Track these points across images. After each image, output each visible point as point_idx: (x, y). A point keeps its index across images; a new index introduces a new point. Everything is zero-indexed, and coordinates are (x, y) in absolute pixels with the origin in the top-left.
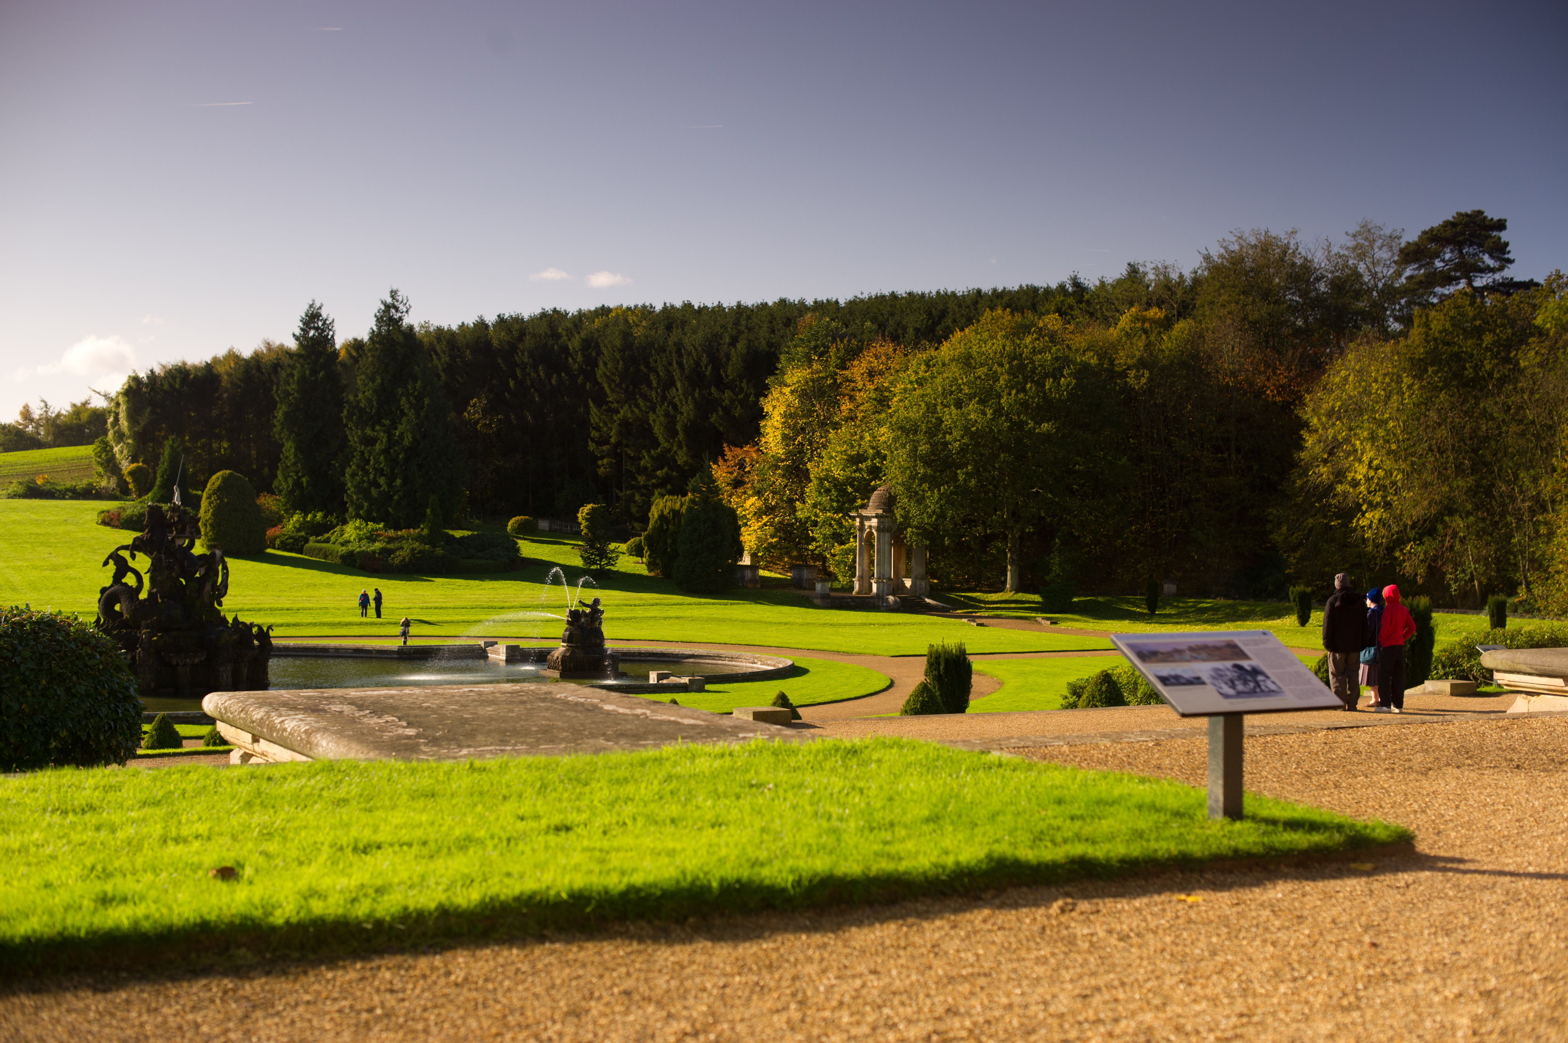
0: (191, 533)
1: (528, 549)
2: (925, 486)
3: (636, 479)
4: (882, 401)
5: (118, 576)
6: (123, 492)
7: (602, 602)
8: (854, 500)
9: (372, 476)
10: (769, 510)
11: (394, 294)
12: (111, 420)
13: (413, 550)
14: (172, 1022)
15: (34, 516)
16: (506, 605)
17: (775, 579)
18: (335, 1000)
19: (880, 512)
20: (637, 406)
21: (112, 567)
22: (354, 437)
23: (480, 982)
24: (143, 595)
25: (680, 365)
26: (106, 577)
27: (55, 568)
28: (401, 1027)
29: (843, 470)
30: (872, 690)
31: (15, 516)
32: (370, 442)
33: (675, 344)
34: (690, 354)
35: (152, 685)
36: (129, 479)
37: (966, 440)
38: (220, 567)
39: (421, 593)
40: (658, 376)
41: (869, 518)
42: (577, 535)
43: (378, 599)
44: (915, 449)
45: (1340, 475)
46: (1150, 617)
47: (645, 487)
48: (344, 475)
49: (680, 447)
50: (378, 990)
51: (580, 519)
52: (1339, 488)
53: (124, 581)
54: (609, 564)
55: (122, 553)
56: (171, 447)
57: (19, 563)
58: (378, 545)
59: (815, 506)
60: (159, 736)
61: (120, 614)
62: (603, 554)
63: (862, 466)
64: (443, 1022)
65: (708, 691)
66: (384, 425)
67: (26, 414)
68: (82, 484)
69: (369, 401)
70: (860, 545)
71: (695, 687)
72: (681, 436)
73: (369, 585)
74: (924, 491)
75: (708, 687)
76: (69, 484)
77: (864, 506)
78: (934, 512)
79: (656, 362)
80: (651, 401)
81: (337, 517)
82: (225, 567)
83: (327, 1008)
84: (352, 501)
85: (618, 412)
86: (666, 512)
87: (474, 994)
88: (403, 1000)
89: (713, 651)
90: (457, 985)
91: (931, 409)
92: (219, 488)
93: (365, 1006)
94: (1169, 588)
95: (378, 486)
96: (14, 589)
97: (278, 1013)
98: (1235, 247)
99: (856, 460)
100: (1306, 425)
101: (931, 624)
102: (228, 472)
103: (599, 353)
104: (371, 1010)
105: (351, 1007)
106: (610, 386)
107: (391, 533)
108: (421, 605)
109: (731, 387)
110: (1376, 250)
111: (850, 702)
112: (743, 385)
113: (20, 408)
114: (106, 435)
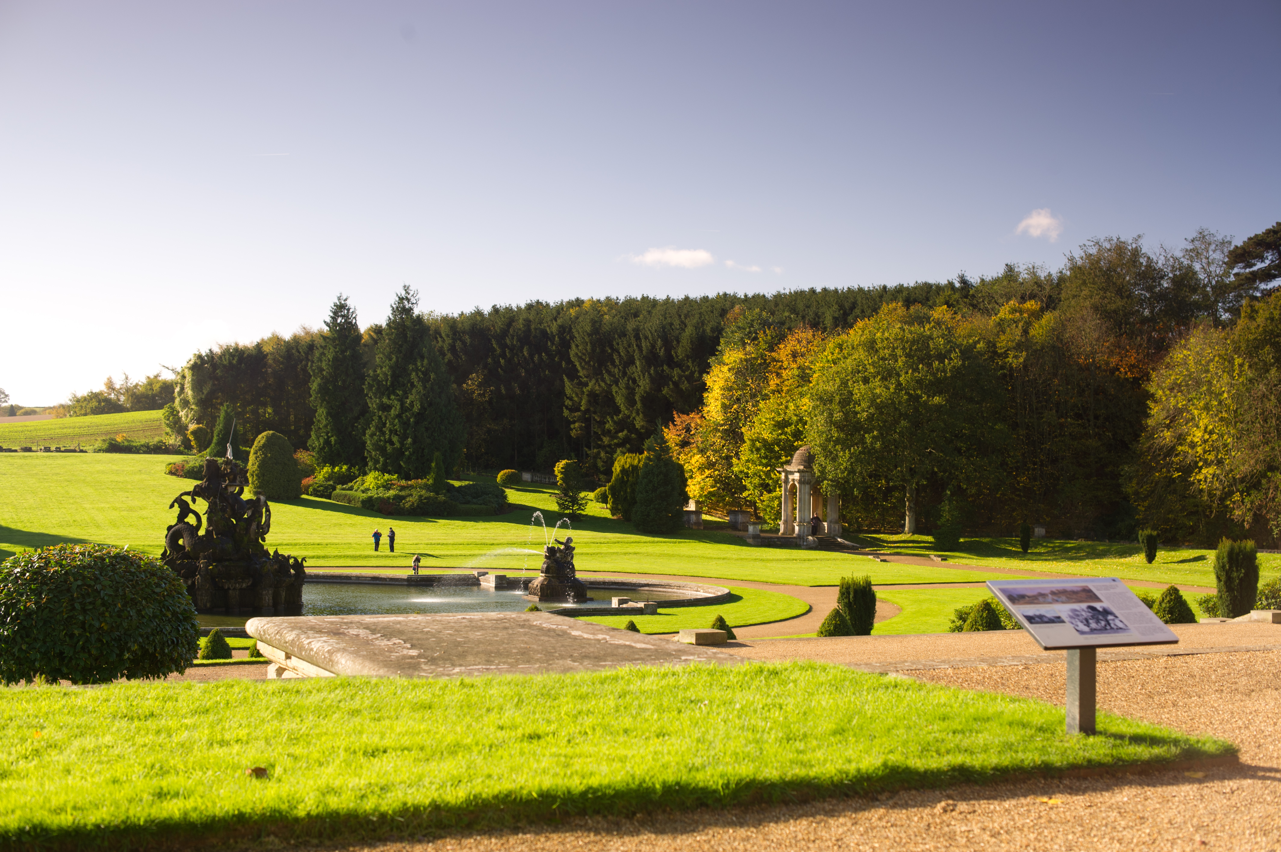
0: (241, 482)
1: (514, 496)
2: (838, 447)
3: (602, 440)
4: (804, 377)
5: (182, 517)
6: (185, 448)
7: (574, 540)
8: (780, 457)
9: (387, 437)
10: (711, 465)
11: (406, 289)
12: (177, 389)
13: (421, 496)
15: (115, 467)
16: (495, 542)
17: (715, 522)
19: (802, 467)
20: (603, 380)
21: (177, 509)
22: (373, 404)
24: (201, 532)
25: (640, 347)
26: (172, 517)
27: (131, 509)
29: (771, 433)
30: (794, 614)
31: (99, 467)
32: (386, 408)
33: (634, 330)
34: (646, 338)
35: (208, 605)
36: (192, 437)
37: (872, 410)
38: (264, 510)
39: (426, 531)
40: (620, 356)
41: (792, 473)
42: (554, 485)
43: (392, 537)
44: (831, 415)
45: (1181, 438)
46: (1023, 554)
47: (609, 446)
48: (365, 435)
49: (638, 414)
51: (556, 473)
52: (1180, 449)
53: (186, 520)
54: (579, 509)
55: (185, 498)
56: (226, 412)
57: (103, 505)
58: (392, 493)
59: (748, 461)
60: (213, 647)
61: (183, 547)
62: (574, 501)
63: (788, 430)
65: (660, 614)
66: (398, 395)
67: (110, 384)
68: (154, 441)
69: (385, 374)
70: (785, 494)
71: (649, 611)
72: (639, 405)
73: (384, 525)
74: (837, 451)
75: (659, 610)
76: (143, 441)
77: (788, 463)
78: (846, 468)
79: (618, 344)
80: (614, 376)
81: (359, 470)
82: (268, 510)
84: (371, 456)
85: (586, 385)
86: (626, 467)
89: (664, 581)
91: (844, 383)
92: (264, 446)
94: (1039, 531)
95: (392, 443)
96: (98, 526)
98: (1093, 251)
99: (782, 425)
100: (1153, 395)
101: (843, 560)
102: (271, 432)
103: (573, 338)
106: (581, 364)
107: (403, 483)
108: (427, 542)
109: (679, 365)
110: (1211, 253)
111: (776, 624)
112: (690, 364)
113: (105, 380)
114: (174, 402)
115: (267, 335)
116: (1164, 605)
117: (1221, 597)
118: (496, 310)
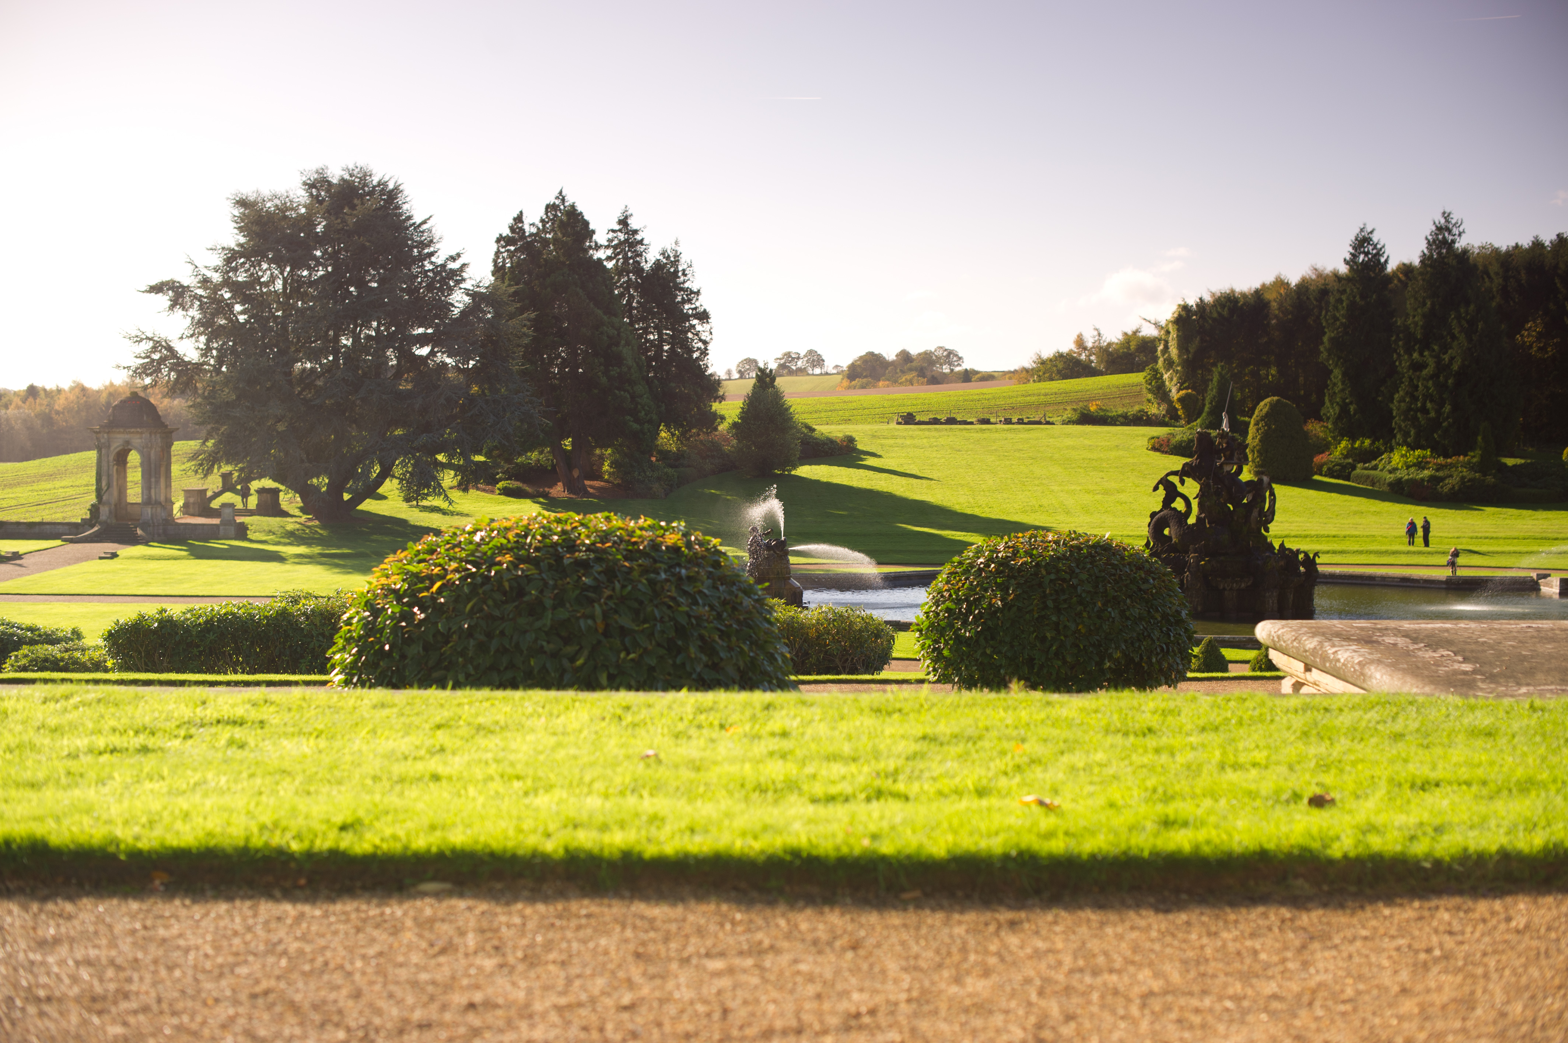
0: (1239, 459)
5: (1167, 502)
6: (1171, 418)
9: (1420, 403)
11: (1447, 216)
12: (1161, 347)
13: (1463, 478)
14: (1232, 947)
15: (1087, 442)
16: (1560, 536)
18: (1393, 937)
21: (1161, 492)
22: (1402, 362)
23: (1543, 930)
24: (1192, 520)
26: (1156, 502)
27: (1106, 492)
28: (1460, 970)
31: (1069, 442)
32: (1418, 367)
35: (1199, 609)
36: (1178, 406)
38: (1267, 494)
39: (1470, 522)
43: (1426, 528)
48: (1392, 401)
50: (1436, 931)
53: (1173, 505)
55: (1172, 478)
56: (1220, 374)
57: (1073, 487)
58: (1426, 473)
60: (1205, 659)
61: (1169, 538)
64: (1503, 969)
66: (1434, 350)
67: (1080, 342)
68: (1133, 410)
69: (1419, 325)
73: (1418, 513)
76: (1120, 411)
81: (1385, 444)
82: (1272, 494)
83: (1385, 946)
84: (1400, 427)
87: (1535, 943)
88: (1462, 943)
90: (1518, 931)
92: (1267, 414)
93: (1423, 946)
95: (1426, 412)
96: (1068, 513)
97: (1336, 947)
102: (1275, 398)
104: (1429, 951)
105: (1410, 946)
107: (1441, 460)
108: (1471, 535)
113: (1074, 337)
114: (1157, 363)
115: (1269, 279)
118: (1560, 239)
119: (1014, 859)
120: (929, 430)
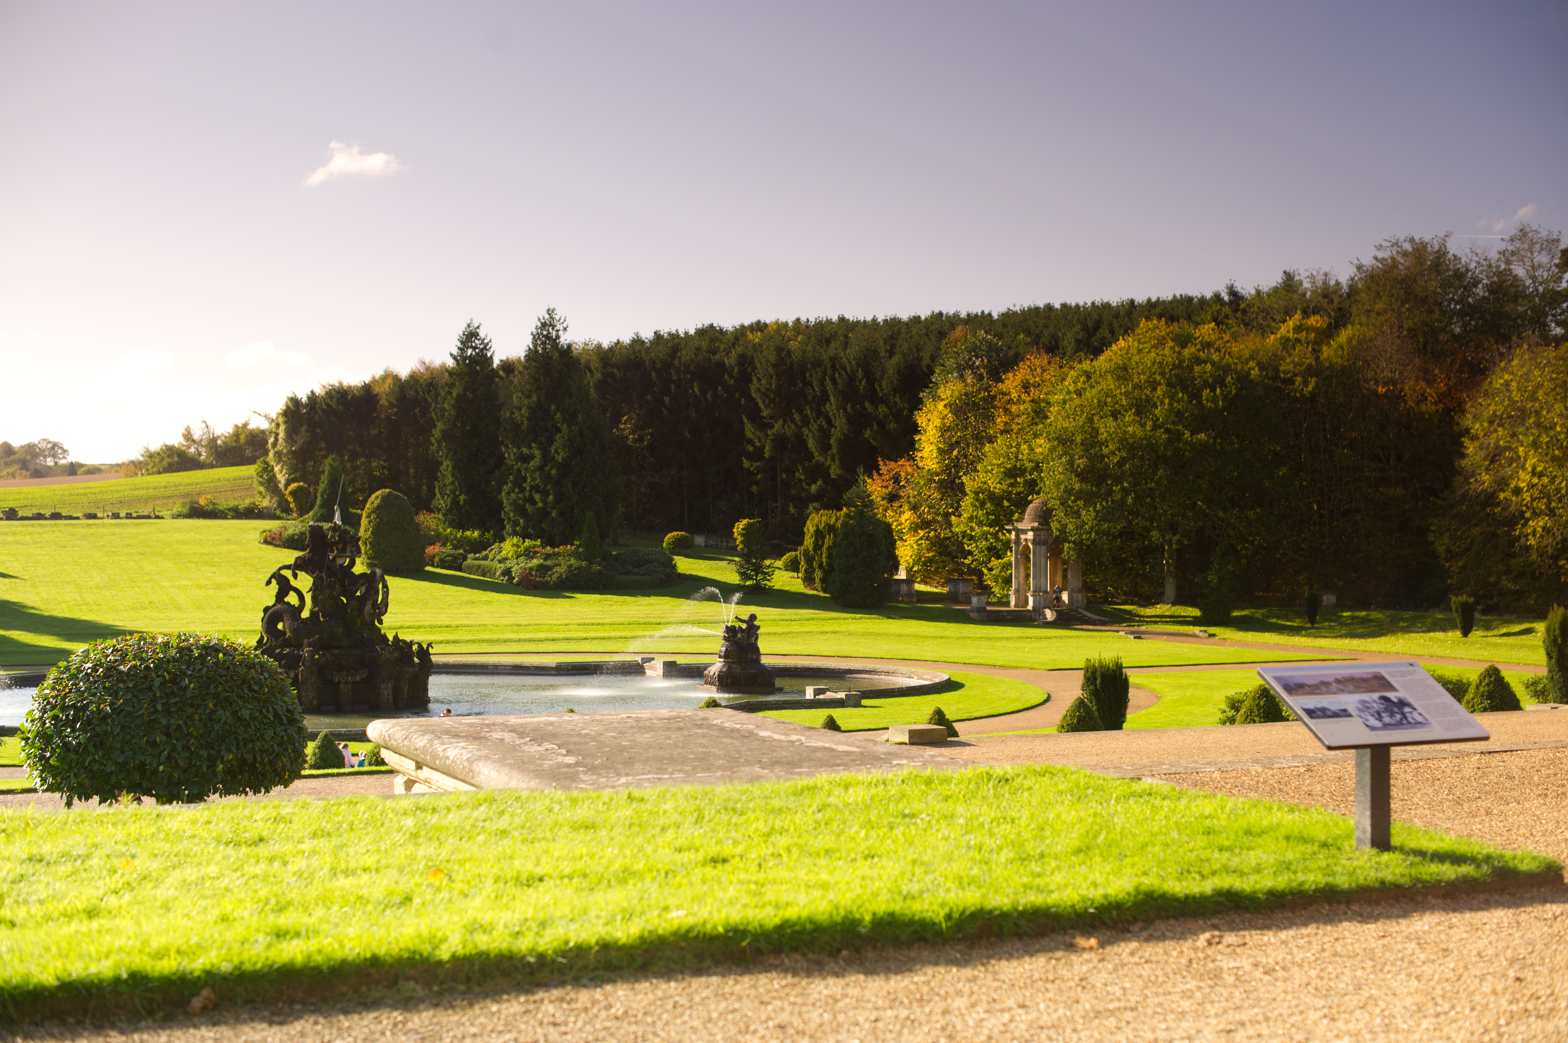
0: (352, 552)
1: (685, 565)
2: (1081, 502)
3: (791, 492)
4: (1040, 413)
5: (281, 596)
6: (283, 511)
7: (759, 617)
8: (1010, 513)
9: (527, 494)
10: (925, 524)
11: (550, 312)
12: (272, 440)
13: (570, 566)
15: (198, 536)
16: (662, 621)
17: (931, 593)
18: (501, 1032)
19: (1036, 524)
20: (793, 421)
21: (274, 587)
22: (510, 454)
23: (640, 1016)
24: (305, 614)
25: (833, 380)
26: (269, 597)
27: (218, 587)
29: (1000, 483)
30: (1029, 705)
31: (179, 536)
33: (830, 359)
34: (844, 368)
35: (315, 703)
36: (289, 499)
37: (1122, 453)
38: (380, 586)
39: (578, 609)
40: (813, 391)
41: (1025, 532)
42: (732, 550)
44: (1071, 460)
45: (1502, 483)
46: (1309, 629)
47: (800, 501)
48: (500, 492)
49: (833, 461)
50: (541, 1023)
51: (736, 535)
52: (1502, 496)
53: (286, 600)
54: (764, 579)
55: (284, 572)
56: (331, 465)
57: (184, 583)
58: (535, 562)
59: (971, 519)
60: (322, 753)
61: (283, 633)
62: (758, 569)
63: (1020, 479)
65: (865, 706)
66: (540, 443)
67: (188, 435)
68: (244, 504)
69: (525, 418)
70: (1016, 558)
71: (851, 702)
72: (834, 450)
74: (1079, 506)
75: (864, 702)
76: (232, 503)
77: (1020, 520)
78: (1091, 528)
79: (811, 376)
80: (806, 416)
81: (495, 535)
82: (385, 586)
84: (509, 519)
85: (772, 427)
86: (821, 527)
87: (633, 1028)
88: (565, 1033)
89: (869, 666)
90: (617, 1018)
91: (1089, 419)
92: (378, 507)
94: (1329, 599)
95: (533, 502)
96: (179, 609)
99: (1013, 473)
100: (1467, 431)
101: (1088, 637)
102: (387, 490)
103: (754, 368)
106: (764, 401)
107: (548, 549)
109: (884, 401)
110: (1536, 254)
111: (1007, 717)
112: (897, 399)
113: (183, 431)
114: (268, 455)
115: (379, 373)
116: (1481, 689)
117: (1552, 678)
118: (658, 336)
119: (126, 981)
120: (32, 525)
